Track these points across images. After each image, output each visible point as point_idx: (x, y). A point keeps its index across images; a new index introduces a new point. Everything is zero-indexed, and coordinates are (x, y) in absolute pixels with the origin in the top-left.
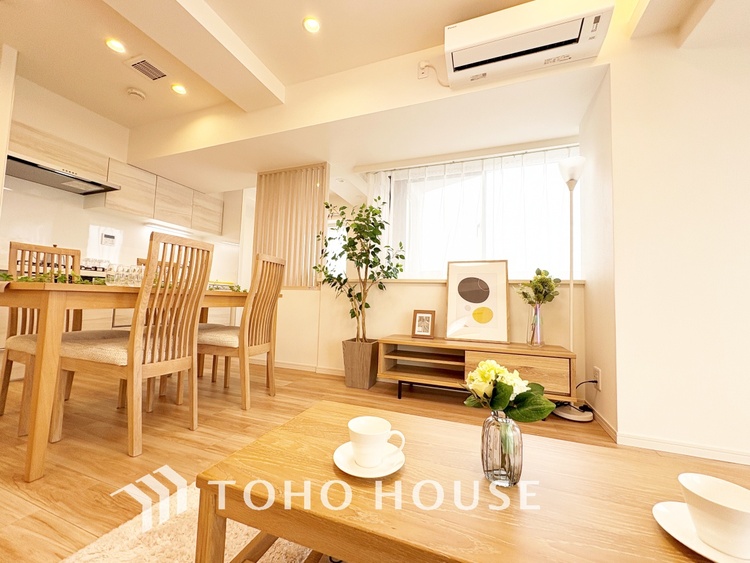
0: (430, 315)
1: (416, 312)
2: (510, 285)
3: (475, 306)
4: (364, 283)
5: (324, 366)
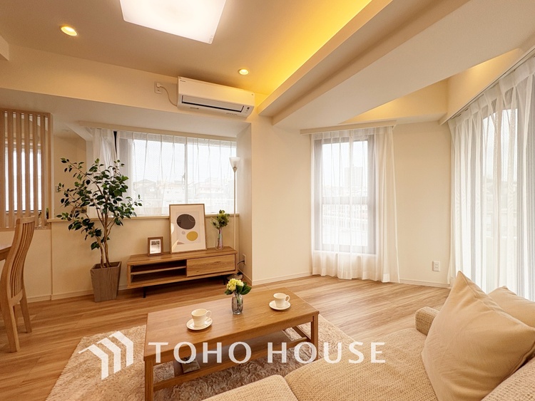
0: (159, 240)
1: (149, 239)
2: (206, 217)
3: (188, 231)
4: (105, 222)
5: (60, 293)
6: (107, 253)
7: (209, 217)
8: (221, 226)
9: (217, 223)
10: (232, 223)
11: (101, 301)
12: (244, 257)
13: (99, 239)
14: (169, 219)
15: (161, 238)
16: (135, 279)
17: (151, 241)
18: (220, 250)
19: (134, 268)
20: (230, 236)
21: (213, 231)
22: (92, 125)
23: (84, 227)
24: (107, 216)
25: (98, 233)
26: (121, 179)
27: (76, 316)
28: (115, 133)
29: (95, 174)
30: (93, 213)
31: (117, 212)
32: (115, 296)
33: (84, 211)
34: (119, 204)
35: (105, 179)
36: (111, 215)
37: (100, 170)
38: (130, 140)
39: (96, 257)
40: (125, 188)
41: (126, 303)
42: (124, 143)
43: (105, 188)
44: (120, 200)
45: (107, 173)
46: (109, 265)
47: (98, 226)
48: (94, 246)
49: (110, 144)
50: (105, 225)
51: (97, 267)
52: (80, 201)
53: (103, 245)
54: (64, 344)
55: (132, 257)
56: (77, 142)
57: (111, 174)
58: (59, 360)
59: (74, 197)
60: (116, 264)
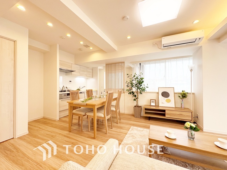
1: (151, 100)
4: (137, 93)
5: (127, 112)
6: (138, 103)
7: (177, 93)
8: (183, 98)
9: (181, 96)
11: (136, 117)
12: (197, 115)
13: (136, 98)
14: (158, 93)
15: (155, 100)
16: (146, 113)
18: (182, 109)
19: (146, 109)
20: (189, 103)
22: (134, 63)
23: (132, 94)
24: (138, 91)
25: (135, 96)
26: (142, 79)
27: (130, 120)
28: (140, 64)
29: (135, 78)
30: (134, 90)
31: (141, 90)
32: (140, 117)
33: (132, 89)
34: (141, 87)
35: (137, 79)
37: (136, 76)
38: (144, 65)
39: (135, 103)
40: (143, 81)
41: (143, 120)
42: (143, 66)
43: (137, 82)
44: (141, 85)
45: (138, 77)
46: (138, 107)
47: (135, 94)
48: (135, 100)
49: (139, 68)
50: (137, 94)
51: (135, 106)
52: (131, 86)
53: (136, 100)
54: (127, 126)
55: (145, 105)
56: (130, 68)
58: (126, 130)
60: (140, 107)
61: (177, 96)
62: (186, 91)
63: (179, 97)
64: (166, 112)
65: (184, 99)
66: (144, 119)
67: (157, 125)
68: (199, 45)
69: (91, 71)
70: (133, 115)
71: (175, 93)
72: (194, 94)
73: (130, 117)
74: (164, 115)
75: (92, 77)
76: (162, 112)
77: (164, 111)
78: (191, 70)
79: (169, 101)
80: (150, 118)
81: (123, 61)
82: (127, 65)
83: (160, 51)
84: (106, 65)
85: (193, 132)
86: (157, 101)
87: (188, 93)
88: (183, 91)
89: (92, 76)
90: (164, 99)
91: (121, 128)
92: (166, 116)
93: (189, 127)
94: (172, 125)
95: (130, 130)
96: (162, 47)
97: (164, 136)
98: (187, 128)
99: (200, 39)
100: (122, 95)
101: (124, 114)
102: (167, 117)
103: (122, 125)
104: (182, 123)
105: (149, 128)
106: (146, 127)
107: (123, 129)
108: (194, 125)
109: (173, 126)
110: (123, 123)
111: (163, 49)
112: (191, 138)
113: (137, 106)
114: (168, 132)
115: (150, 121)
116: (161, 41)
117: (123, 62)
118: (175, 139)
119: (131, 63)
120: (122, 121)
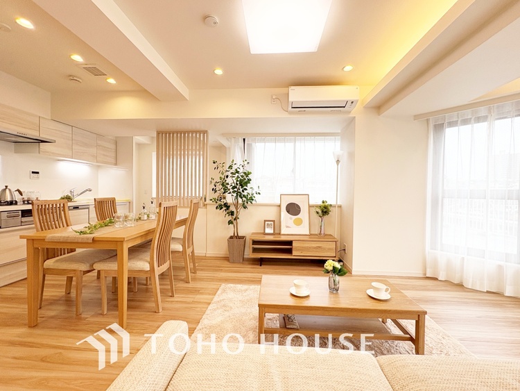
0: (272, 223)
1: (265, 221)
3: (294, 217)
4: (236, 205)
5: (211, 252)
6: (237, 228)
7: (313, 206)
8: (323, 215)
9: (320, 212)
10: (334, 213)
11: (233, 263)
12: (345, 246)
13: (233, 218)
14: (280, 206)
15: (274, 221)
16: (255, 250)
17: (266, 223)
18: (322, 236)
19: (255, 242)
20: (332, 225)
21: (316, 219)
22: (229, 136)
23: (224, 208)
24: (238, 202)
25: (232, 213)
26: (247, 174)
27: (218, 269)
28: (244, 140)
29: (231, 171)
30: (230, 199)
31: (244, 199)
32: (242, 260)
33: (225, 198)
34: (245, 193)
35: (237, 174)
36: (240, 201)
37: (235, 167)
38: (253, 144)
39: (230, 231)
40: (249, 180)
41: (248, 268)
42: (250, 145)
43: (237, 181)
44: (246, 189)
45: (238, 170)
46: (238, 237)
47: (232, 208)
48: (230, 222)
49: (241, 148)
50: (237, 208)
51: (231, 237)
52: (222, 190)
53: (235, 222)
54: (212, 285)
55: (253, 234)
56: (221, 148)
57: (241, 170)
58: (209, 294)
59: (219, 187)
60: (243, 237)
61: (313, 210)
62: (329, 203)
63: (318, 213)
64: (294, 244)
65: (326, 217)
66: (250, 264)
67: (276, 273)
68: (351, 115)
69: (113, 147)
70: (226, 259)
71: (310, 206)
72: (340, 207)
73: (218, 263)
74: (289, 251)
75: (116, 164)
76: (286, 246)
77: (290, 243)
78: (338, 161)
79: (299, 223)
80: (261, 262)
81: (203, 128)
82: (213, 138)
83: (286, 115)
84: (158, 133)
85: (337, 278)
86: (276, 224)
87: (331, 205)
88: (323, 202)
89: (113, 161)
90: (291, 219)
91: (196, 291)
92: (294, 253)
93: (331, 268)
94: (304, 270)
95: (219, 292)
96: (290, 109)
97: (289, 294)
98: (328, 272)
99: (352, 102)
100: (201, 211)
101: (205, 258)
102: (296, 254)
103: (198, 285)
104: (320, 263)
105: (259, 282)
106: (253, 281)
107: (202, 294)
108: (338, 266)
109: (305, 272)
110: (201, 280)
111: (291, 113)
112: (334, 289)
113: (236, 238)
114: (295, 285)
115: (262, 266)
116: (288, 94)
117: (205, 132)
118: (307, 297)
119: (223, 135)
120: (200, 274)
